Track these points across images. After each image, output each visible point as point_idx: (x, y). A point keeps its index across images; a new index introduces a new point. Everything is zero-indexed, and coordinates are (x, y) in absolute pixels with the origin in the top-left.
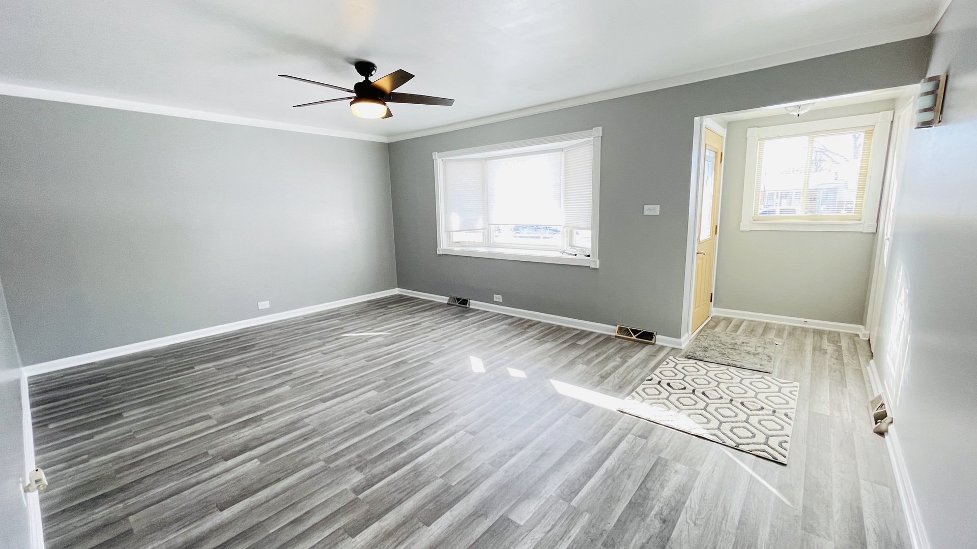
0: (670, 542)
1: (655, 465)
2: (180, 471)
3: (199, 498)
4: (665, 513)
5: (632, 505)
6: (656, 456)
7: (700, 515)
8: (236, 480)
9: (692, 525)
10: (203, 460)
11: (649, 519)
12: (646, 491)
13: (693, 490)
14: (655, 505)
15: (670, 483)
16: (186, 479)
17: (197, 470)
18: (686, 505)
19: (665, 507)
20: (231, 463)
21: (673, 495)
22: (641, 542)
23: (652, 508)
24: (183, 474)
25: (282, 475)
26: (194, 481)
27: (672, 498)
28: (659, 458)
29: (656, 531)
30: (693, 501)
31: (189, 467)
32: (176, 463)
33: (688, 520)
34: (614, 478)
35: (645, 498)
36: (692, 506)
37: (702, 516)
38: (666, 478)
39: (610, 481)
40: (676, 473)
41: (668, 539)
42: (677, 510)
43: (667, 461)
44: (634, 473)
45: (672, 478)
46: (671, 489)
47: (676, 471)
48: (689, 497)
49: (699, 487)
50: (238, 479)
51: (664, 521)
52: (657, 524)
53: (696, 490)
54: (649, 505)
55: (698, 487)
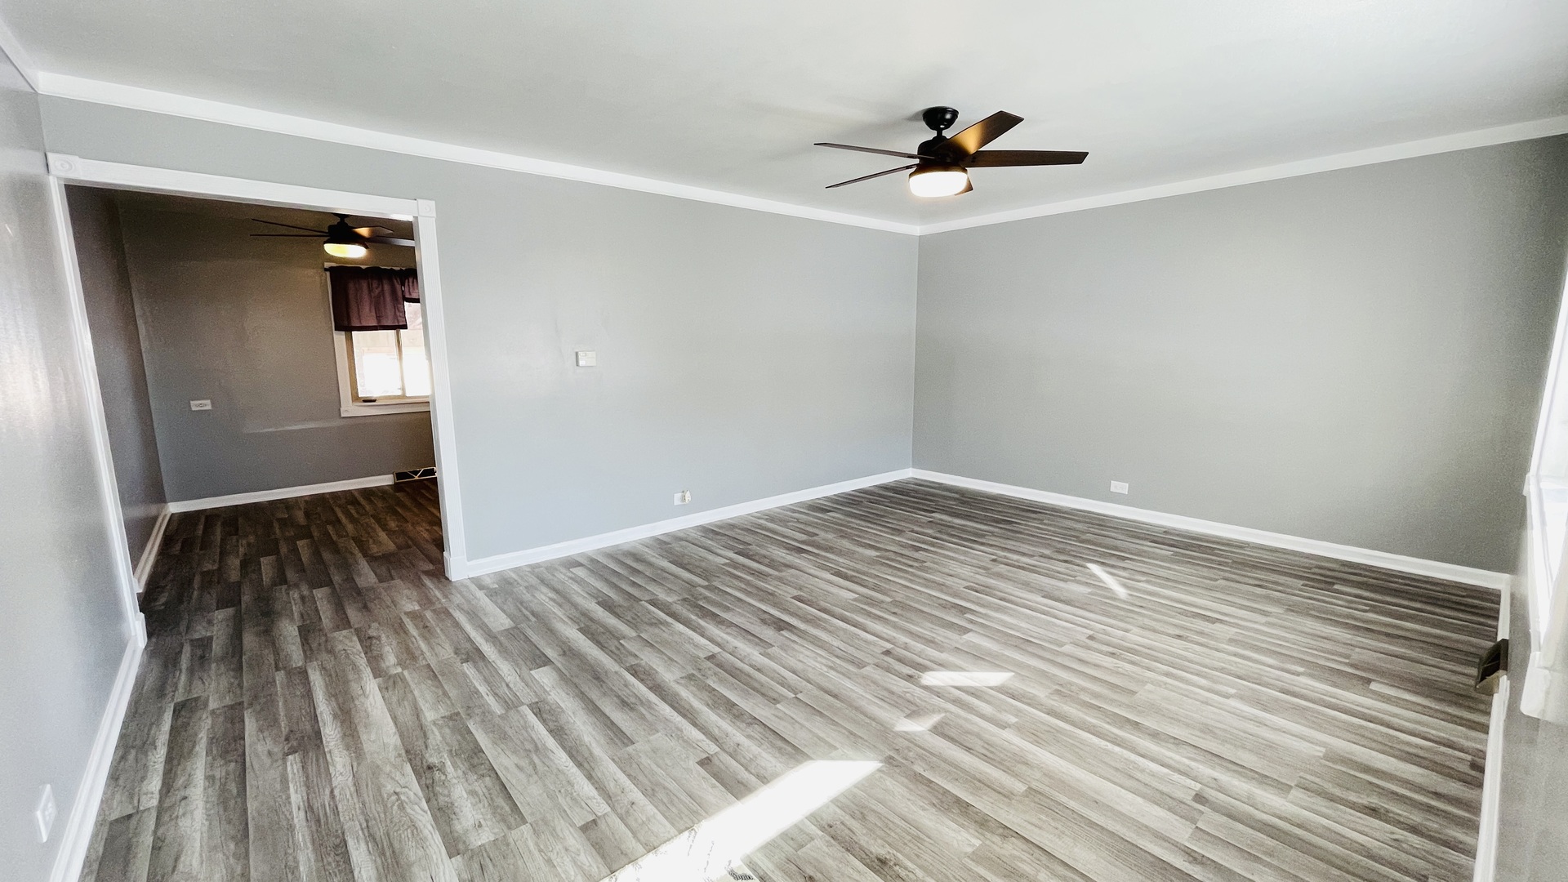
0: (405, 759)
1: (515, 807)
4: (437, 775)
5: (478, 750)
6: (529, 819)
7: (398, 806)
9: (398, 790)
11: (446, 756)
12: (481, 772)
13: (434, 825)
14: (456, 770)
15: (470, 805)
18: (424, 800)
19: (443, 778)
21: (449, 796)
22: (431, 738)
23: (454, 765)
27: (446, 792)
28: (524, 822)
29: (427, 755)
30: (421, 812)
33: (407, 789)
34: (530, 751)
35: (473, 767)
36: (416, 807)
37: (395, 807)
38: (481, 805)
39: (528, 746)
40: (477, 823)
41: (410, 760)
42: (428, 787)
43: (509, 828)
44: (522, 776)
45: (474, 813)
46: (459, 800)
47: (480, 826)
48: (429, 812)
49: (430, 836)
51: (429, 768)
52: (433, 760)
53: (430, 828)
54: (461, 766)
55: (431, 834)
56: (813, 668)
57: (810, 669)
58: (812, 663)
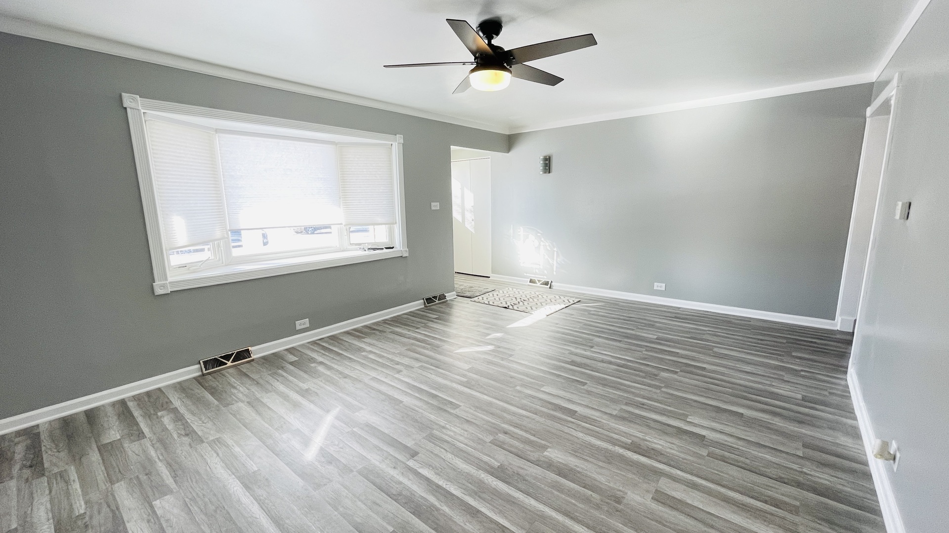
2: (742, 459)
3: (747, 429)
8: (716, 420)
10: (717, 451)
16: (744, 449)
17: (730, 449)
20: (703, 432)
24: (742, 454)
25: (690, 402)
26: (740, 443)
31: (733, 456)
32: (739, 469)
50: (714, 419)
56: (456, 426)
57: (458, 425)
58: (458, 430)
